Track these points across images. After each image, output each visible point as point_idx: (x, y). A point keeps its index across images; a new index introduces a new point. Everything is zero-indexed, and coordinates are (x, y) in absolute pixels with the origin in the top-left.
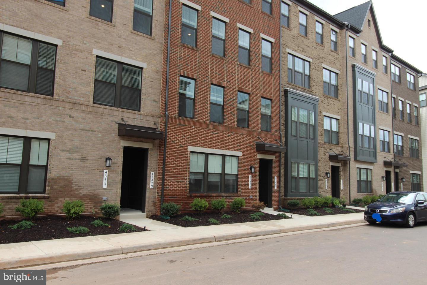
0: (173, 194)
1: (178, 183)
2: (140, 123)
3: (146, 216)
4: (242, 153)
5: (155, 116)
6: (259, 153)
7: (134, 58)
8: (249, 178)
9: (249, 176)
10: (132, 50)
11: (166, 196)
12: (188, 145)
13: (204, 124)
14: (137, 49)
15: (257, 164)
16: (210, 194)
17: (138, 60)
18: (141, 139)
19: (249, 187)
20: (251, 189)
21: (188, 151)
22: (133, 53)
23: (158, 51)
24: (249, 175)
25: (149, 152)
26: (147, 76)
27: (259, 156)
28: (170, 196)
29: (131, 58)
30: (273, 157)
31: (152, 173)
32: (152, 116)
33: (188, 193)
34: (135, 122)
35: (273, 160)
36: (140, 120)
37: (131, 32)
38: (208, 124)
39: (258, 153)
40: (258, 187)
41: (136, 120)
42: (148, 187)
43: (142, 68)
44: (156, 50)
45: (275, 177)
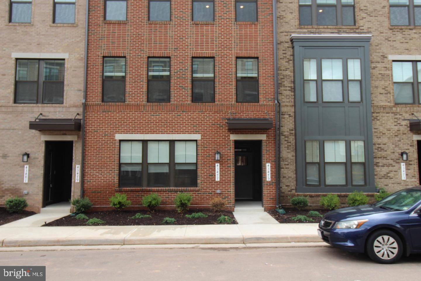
0: (96, 188)
1: (103, 176)
2: (62, 116)
3: (70, 211)
4: (202, 135)
5: (79, 106)
6: (233, 133)
7: (55, 51)
8: (215, 167)
9: (215, 165)
10: (51, 44)
11: (87, 190)
12: (116, 133)
13: (138, 106)
14: (57, 41)
15: (231, 148)
16: (152, 188)
17: (59, 52)
18: (64, 132)
19: (215, 179)
20: (220, 182)
21: (116, 140)
22: (53, 46)
23: (82, 37)
24: (215, 163)
25: (74, 145)
26: (69, 66)
27: (233, 137)
28: (93, 190)
29: (51, 52)
30: (263, 137)
31: (77, 166)
32: (76, 106)
33: (116, 187)
34: (57, 116)
35: (261, 140)
36: (63, 113)
37: (51, 26)
38: (144, 106)
39: (230, 133)
40: (232, 179)
41: (57, 113)
42: (73, 181)
43: (64, 59)
44: (80, 37)
45: (267, 164)
